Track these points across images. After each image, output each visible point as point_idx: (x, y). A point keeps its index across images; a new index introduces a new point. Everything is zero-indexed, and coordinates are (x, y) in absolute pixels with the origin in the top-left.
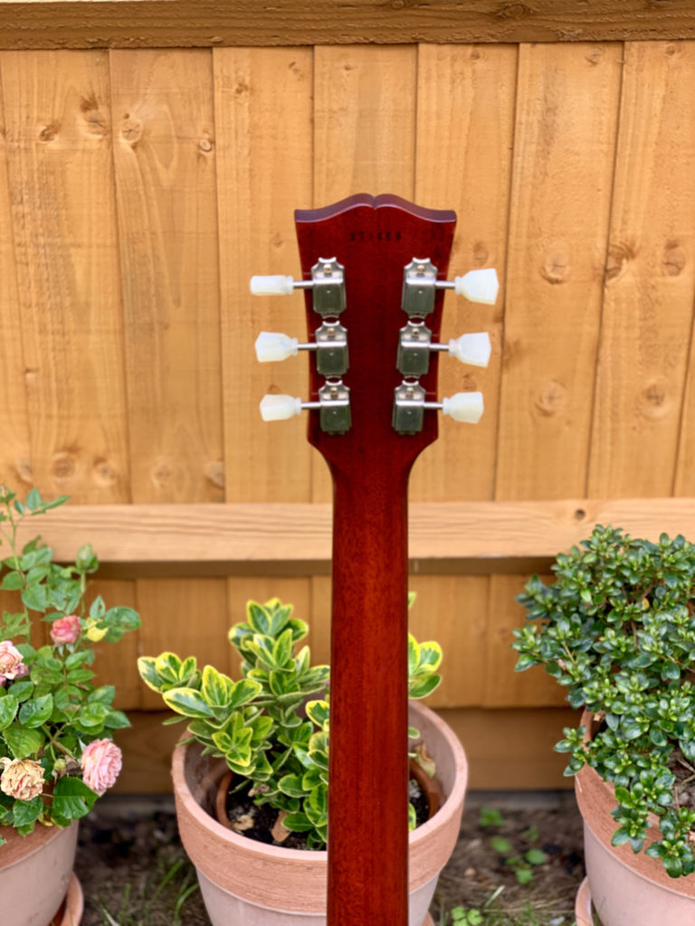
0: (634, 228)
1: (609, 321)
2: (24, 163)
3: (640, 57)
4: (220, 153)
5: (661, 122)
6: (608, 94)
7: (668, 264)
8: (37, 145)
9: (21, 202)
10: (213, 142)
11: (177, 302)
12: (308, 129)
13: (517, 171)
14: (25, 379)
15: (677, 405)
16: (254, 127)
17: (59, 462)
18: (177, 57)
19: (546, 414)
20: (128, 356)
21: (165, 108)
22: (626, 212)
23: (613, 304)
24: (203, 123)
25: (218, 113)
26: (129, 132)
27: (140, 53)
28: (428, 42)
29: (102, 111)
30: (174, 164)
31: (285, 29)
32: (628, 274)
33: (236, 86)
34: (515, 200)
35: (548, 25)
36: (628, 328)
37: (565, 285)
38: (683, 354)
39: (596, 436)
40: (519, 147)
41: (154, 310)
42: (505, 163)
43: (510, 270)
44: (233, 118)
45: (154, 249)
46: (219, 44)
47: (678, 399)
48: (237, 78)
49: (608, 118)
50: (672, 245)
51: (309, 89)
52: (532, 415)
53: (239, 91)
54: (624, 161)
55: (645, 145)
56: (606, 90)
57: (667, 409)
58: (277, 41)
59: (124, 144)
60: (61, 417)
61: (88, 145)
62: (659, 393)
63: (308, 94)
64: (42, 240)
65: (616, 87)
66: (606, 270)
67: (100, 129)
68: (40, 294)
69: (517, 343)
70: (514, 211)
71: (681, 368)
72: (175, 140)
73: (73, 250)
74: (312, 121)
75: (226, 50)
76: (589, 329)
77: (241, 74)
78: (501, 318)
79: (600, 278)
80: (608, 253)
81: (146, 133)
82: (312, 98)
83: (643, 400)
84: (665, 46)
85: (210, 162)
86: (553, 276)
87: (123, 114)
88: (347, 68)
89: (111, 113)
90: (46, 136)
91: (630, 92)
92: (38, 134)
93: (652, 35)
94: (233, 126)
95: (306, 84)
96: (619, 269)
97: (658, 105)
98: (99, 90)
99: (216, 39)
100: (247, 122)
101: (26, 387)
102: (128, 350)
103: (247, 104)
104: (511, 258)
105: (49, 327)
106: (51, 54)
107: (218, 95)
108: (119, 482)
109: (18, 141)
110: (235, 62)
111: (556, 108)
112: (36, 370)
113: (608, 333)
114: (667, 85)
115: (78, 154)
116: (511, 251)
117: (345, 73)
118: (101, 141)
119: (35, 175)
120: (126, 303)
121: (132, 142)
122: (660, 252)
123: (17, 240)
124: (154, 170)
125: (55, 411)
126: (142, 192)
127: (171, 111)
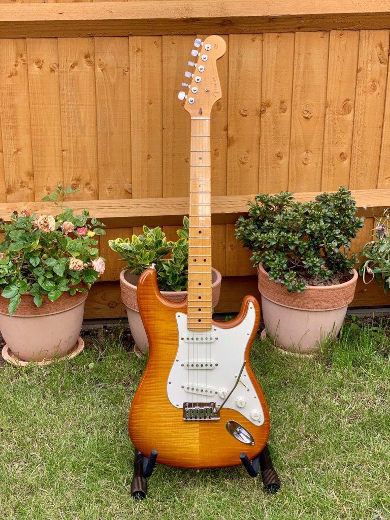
0: (270, 96)
1: (263, 130)
2: (65, 76)
3: (269, 38)
4: (131, 72)
5: (276, 60)
6: (259, 51)
7: (281, 109)
8: (69, 70)
9: (63, 90)
10: (128, 68)
11: (116, 125)
12: (160, 63)
13: (230, 77)
14: (62, 153)
15: (288, 159)
16: (143, 63)
17: (74, 184)
18: (117, 39)
19: (243, 163)
20: (99, 145)
21: (113, 57)
22: (266, 91)
23: (264, 123)
24: (125, 62)
25: (131, 58)
26: (100, 65)
27: (104, 38)
28: (200, 34)
29: (92, 58)
30: (116, 76)
31: (153, 30)
32: (269, 112)
33: (136, 49)
34: (230, 87)
35: (238, 28)
36: (269, 131)
37: (248, 117)
38: (288, 141)
39: (260, 171)
40: (230, 69)
41: (108, 128)
42: (226, 75)
43: (229, 111)
44: (135, 60)
45: (108, 106)
46: (131, 35)
47: (288, 157)
48: (137, 47)
49: (259, 59)
50: (282, 102)
51: (161, 50)
52: (238, 163)
53: (137, 51)
54: (265, 73)
55: (271, 68)
56: (258, 50)
57: (284, 161)
58: (150, 34)
59: (99, 69)
60: (74, 168)
61: (86, 70)
62: (281, 155)
63: (160, 52)
64: (70, 103)
65: (261, 48)
66: (261, 111)
67: (91, 64)
68: (69, 123)
69: (232, 138)
70: (229, 91)
71: (288, 146)
72: (116, 68)
73: (80, 107)
74: (162, 61)
75: (133, 37)
76: (257, 133)
77: (138, 45)
78: (226, 129)
79: (259, 114)
80: (261, 105)
81: (106, 65)
82: (162, 53)
83: (276, 158)
84: (276, 35)
85: (128, 76)
86: (244, 114)
87: (99, 59)
88: (173, 43)
89: (95, 59)
90: (72, 67)
91: (266, 50)
92: (70, 66)
93: (272, 31)
94: (135, 63)
95: (160, 48)
96: (265, 110)
97: (275, 54)
98: (91, 51)
99: (131, 33)
100: (140, 61)
101: (62, 157)
102: (99, 142)
103: (140, 56)
104: (229, 108)
105: (72, 135)
106: (75, 38)
107: (131, 52)
108: (94, 192)
109: (63, 68)
110: (136, 41)
111: (242, 55)
112: (67, 150)
113: (263, 134)
114: (278, 47)
115: (83, 73)
116: (229, 105)
117: (173, 45)
118: (91, 68)
119: (69, 80)
120: (98, 125)
121: (101, 69)
122: (278, 105)
123: (61, 103)
124: (109, 78)
125: (72, 166)
126: (104, 86)
127: (115, 58)
